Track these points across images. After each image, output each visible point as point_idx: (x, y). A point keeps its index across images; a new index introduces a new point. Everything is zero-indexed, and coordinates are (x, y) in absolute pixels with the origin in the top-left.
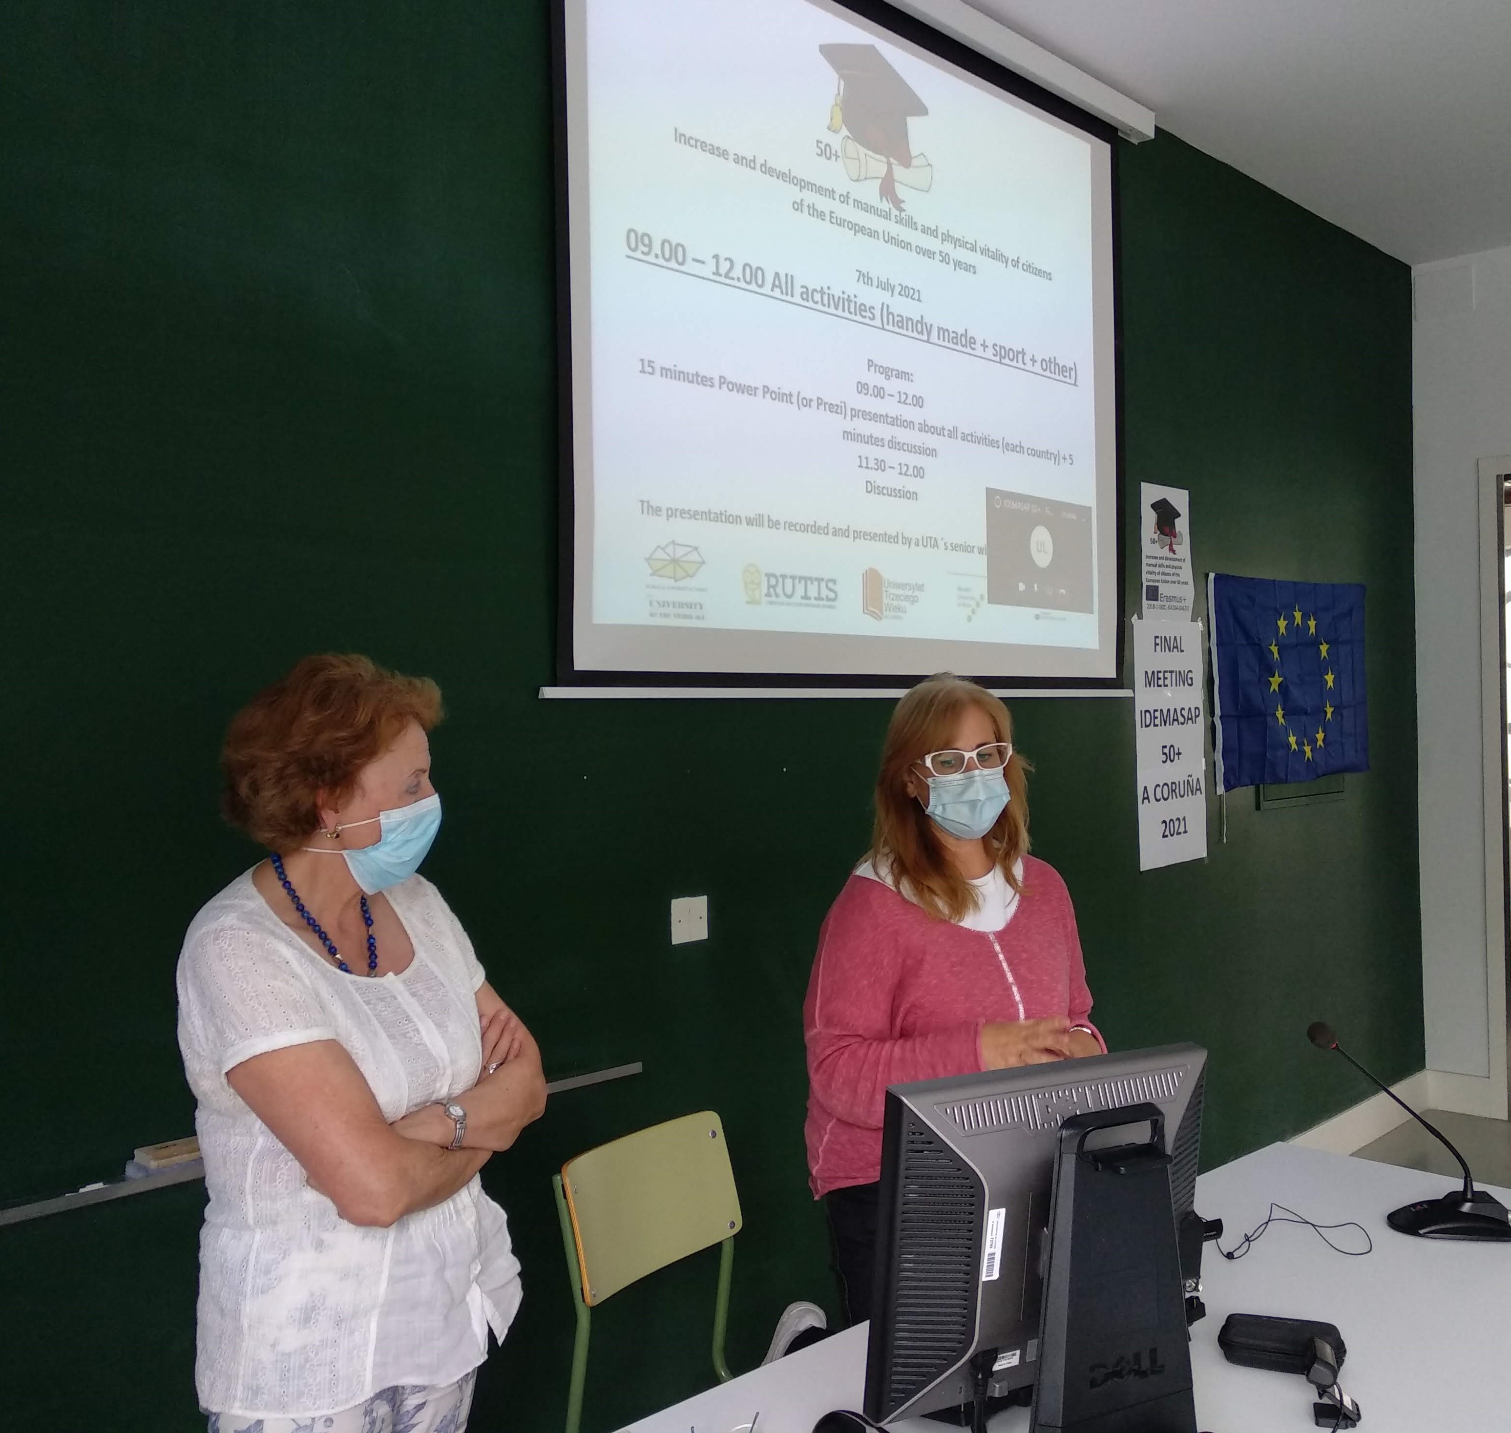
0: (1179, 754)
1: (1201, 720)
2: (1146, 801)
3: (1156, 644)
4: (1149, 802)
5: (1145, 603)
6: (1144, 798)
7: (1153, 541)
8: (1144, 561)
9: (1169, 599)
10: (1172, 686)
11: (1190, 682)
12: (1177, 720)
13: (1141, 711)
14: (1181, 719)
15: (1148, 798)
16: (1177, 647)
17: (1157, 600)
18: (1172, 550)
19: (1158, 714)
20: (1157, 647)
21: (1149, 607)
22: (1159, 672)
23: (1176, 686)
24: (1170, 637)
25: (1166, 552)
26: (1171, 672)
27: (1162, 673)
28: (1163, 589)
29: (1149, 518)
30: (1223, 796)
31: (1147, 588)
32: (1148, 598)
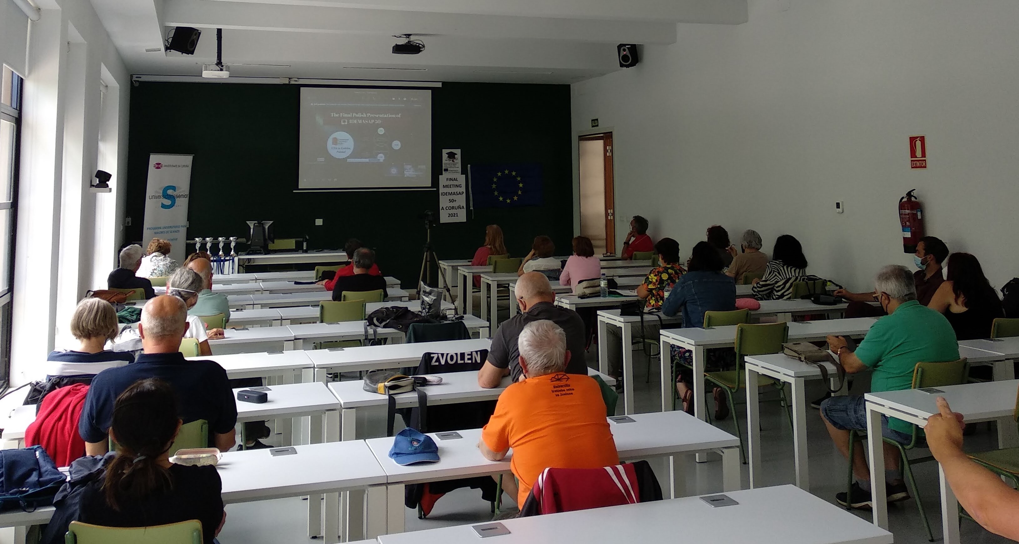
0: (455, 201)
1: (464, 194)
2: (443, 210)
3: (447, 180)
5: (443, 172)
8: (443, 164)
9: (451, 171)
10: (453, 187)
11: (460, 187)
12: (455, 194)
13: (441, 193)
14: (456, 194)
16: (455, 180)
17: (447, 171)
18: (453, 161)
19: (448, 193)
21: (445, 173)
22: (448, 185)
23: (455, 187)
24: (453, 178)
25: (451, 162)
26: (453, 185)
28: (449, 169)
29: (445, 156)
30: (472, 210)
31: (444, 169)
32: (444, 171)
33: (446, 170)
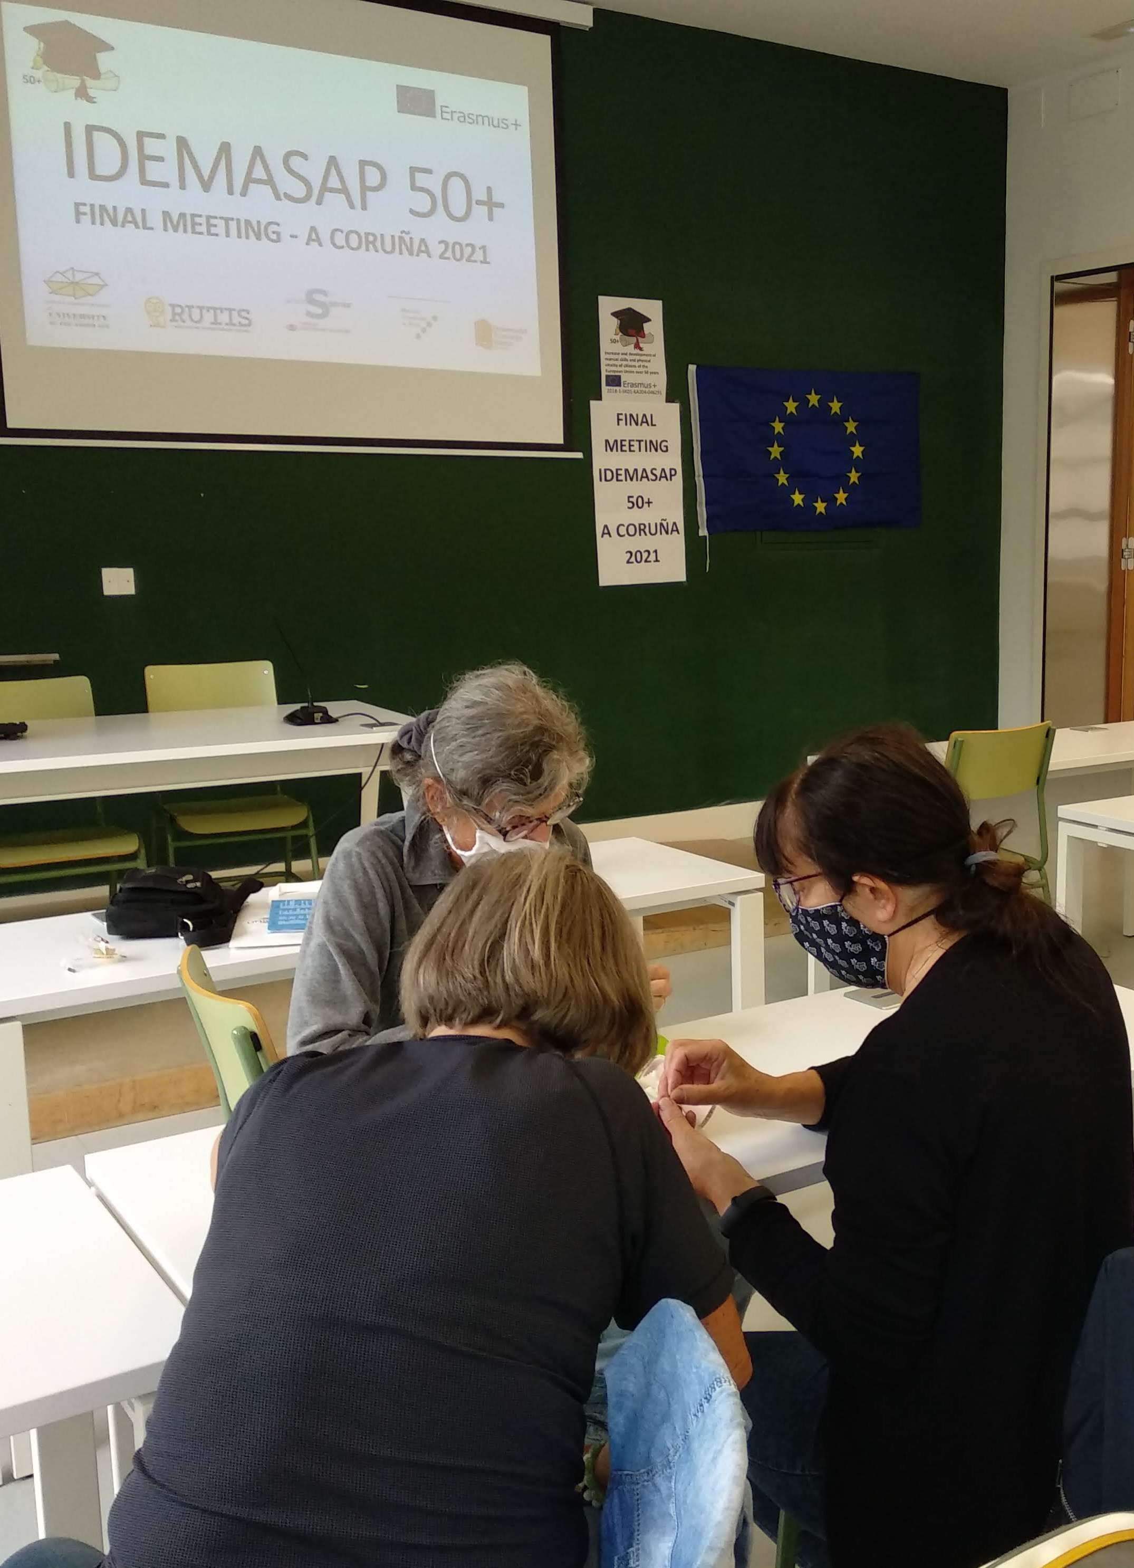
0: (649, 503)
1: (679, 479)
2: (606, 536)
3: (619, 420)
4: (610, 536)
5: (604, 388)
6: (603, 533)
7: (613, 341)
8: (605, 358)
9: (633, 385)
10: (640, 451)
11: (664, 449)
12: (647, 477)
13: (600, 470)
14: (651, 477)
15: (609, 533)
16: (647, 422)
18: (637, 346)
19: (622, 472)
20: (620, 422)
21: (609, 391)
22: (622, 441)
23: (646, 451)
24: (637, 415)
25: (631, 348)
26: (640, 441)
27: (628, 442)
28: (625, 378)
29: (608, 326)
30: (706, 537)
31: (607, 377)
32: (608, 384)
33: (615, 381)
